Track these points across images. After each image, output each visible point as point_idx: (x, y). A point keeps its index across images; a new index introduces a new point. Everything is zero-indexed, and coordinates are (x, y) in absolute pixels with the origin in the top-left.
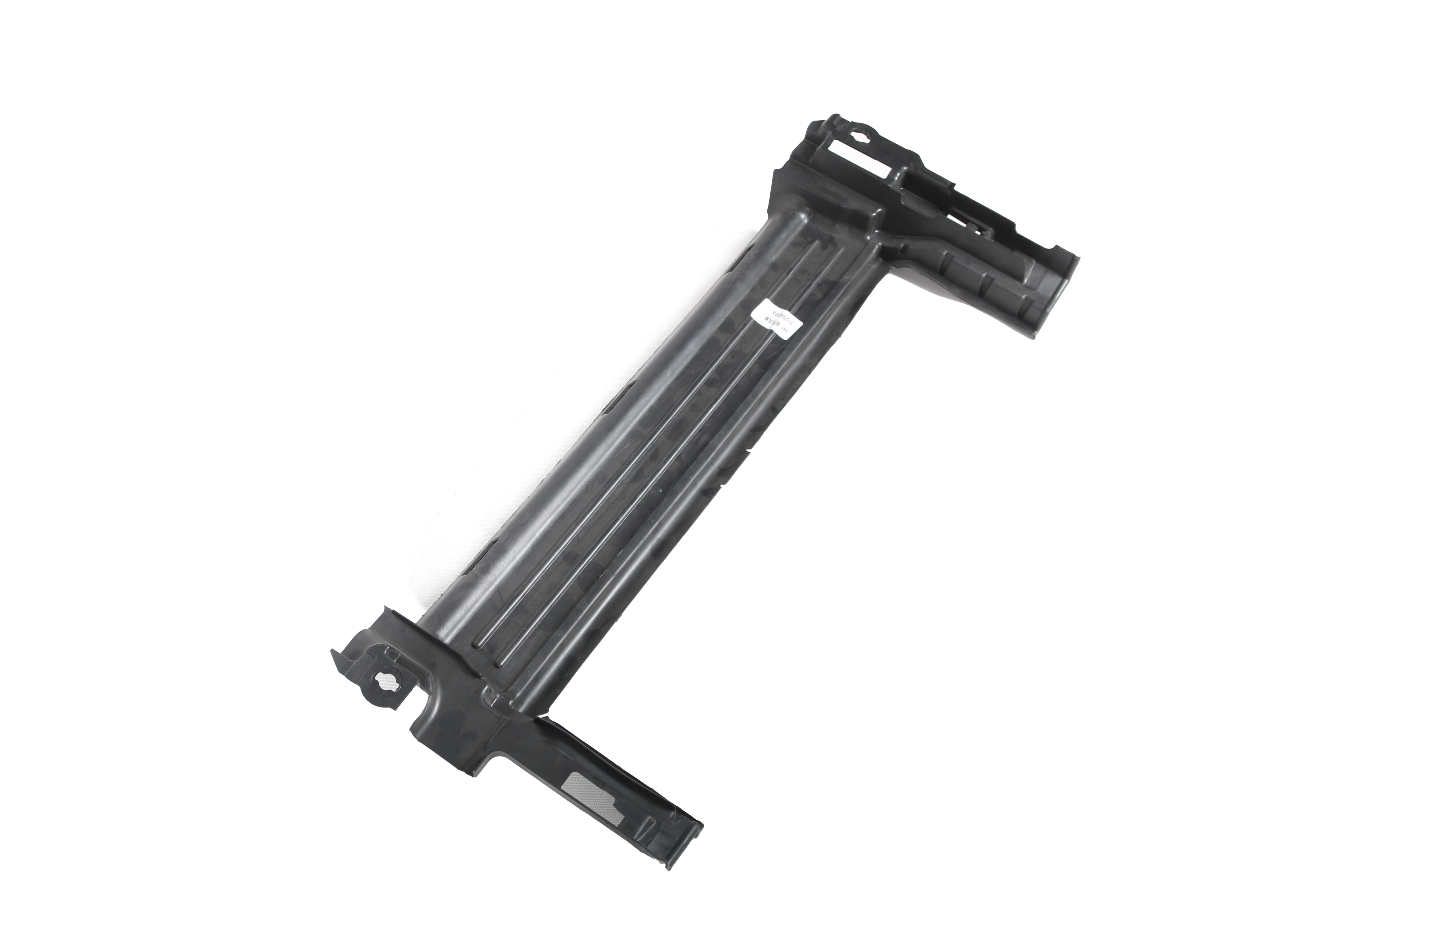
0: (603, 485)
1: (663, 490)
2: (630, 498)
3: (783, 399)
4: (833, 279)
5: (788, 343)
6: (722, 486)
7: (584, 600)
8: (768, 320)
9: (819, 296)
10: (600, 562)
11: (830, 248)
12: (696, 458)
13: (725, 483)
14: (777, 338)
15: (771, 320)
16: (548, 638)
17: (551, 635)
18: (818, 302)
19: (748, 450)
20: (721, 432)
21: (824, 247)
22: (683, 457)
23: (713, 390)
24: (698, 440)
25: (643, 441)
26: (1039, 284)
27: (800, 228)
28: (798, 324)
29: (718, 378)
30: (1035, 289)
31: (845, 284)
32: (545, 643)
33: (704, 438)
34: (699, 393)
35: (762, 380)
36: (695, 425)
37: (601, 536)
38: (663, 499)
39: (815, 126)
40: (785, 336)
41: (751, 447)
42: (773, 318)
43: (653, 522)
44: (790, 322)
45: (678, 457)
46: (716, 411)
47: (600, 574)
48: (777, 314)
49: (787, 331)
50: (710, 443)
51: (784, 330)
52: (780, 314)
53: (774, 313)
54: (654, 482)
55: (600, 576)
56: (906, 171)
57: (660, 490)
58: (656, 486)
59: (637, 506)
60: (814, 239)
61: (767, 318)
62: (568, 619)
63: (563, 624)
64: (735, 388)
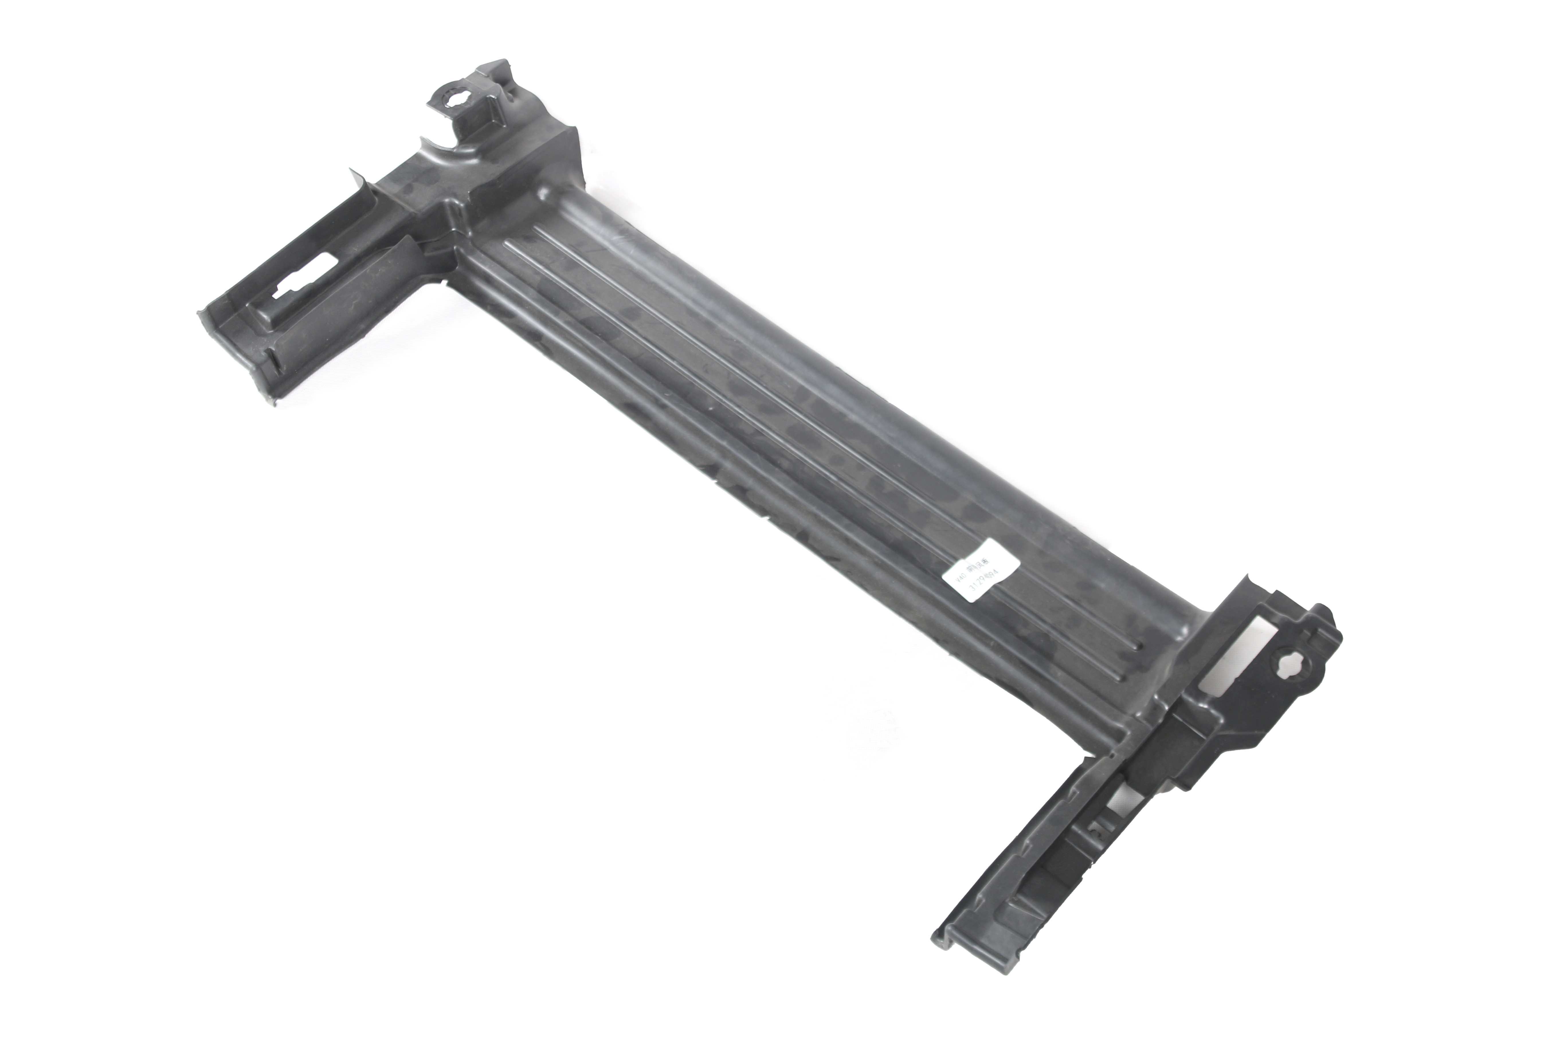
1: (711, 411)
3: (848, 571)
4: (1058, 656)
5: (936, 579)
7: (570, 319)
8: (982, 563)
9: (1024, 632)
11: (1124, 664)
12: (754, 450)
13: (719, 484)
14: (945, 567)
17: (532, 287)
18: (1012, 629)
20: (793, 483)
21: (1125, 655)
22: (760, 438)
23: (864, 484)
24: (783, 456)
25: (792, 401)
26: (1004, 924)
27: (1164, 627)
28: (972, 597)
30: (996, 919)
33: (785, 464)
35: (874, 539)
37: (654, 342)
38: (698, 409)
40: (950, 577)
42: (986, 569)
43: (666, 396)
44: (974, 586)
45: (759, 432)
46: (829, 482)
47: (600, 336)
48: (993, 572)
49: (959, 581)
50: (777, 469)
51: (961, 577)
52: (992, 576)
53: (995, 571)
54: (724, 402)
55: (597, 337)
56: (1216, 720)
57: (711, 409)
58: (718, 405)
59: (692, 383)
60: (1140, 647)
61: (987, 561)
62: (548, 302)
63: (543, 298)
64: (865, 507)
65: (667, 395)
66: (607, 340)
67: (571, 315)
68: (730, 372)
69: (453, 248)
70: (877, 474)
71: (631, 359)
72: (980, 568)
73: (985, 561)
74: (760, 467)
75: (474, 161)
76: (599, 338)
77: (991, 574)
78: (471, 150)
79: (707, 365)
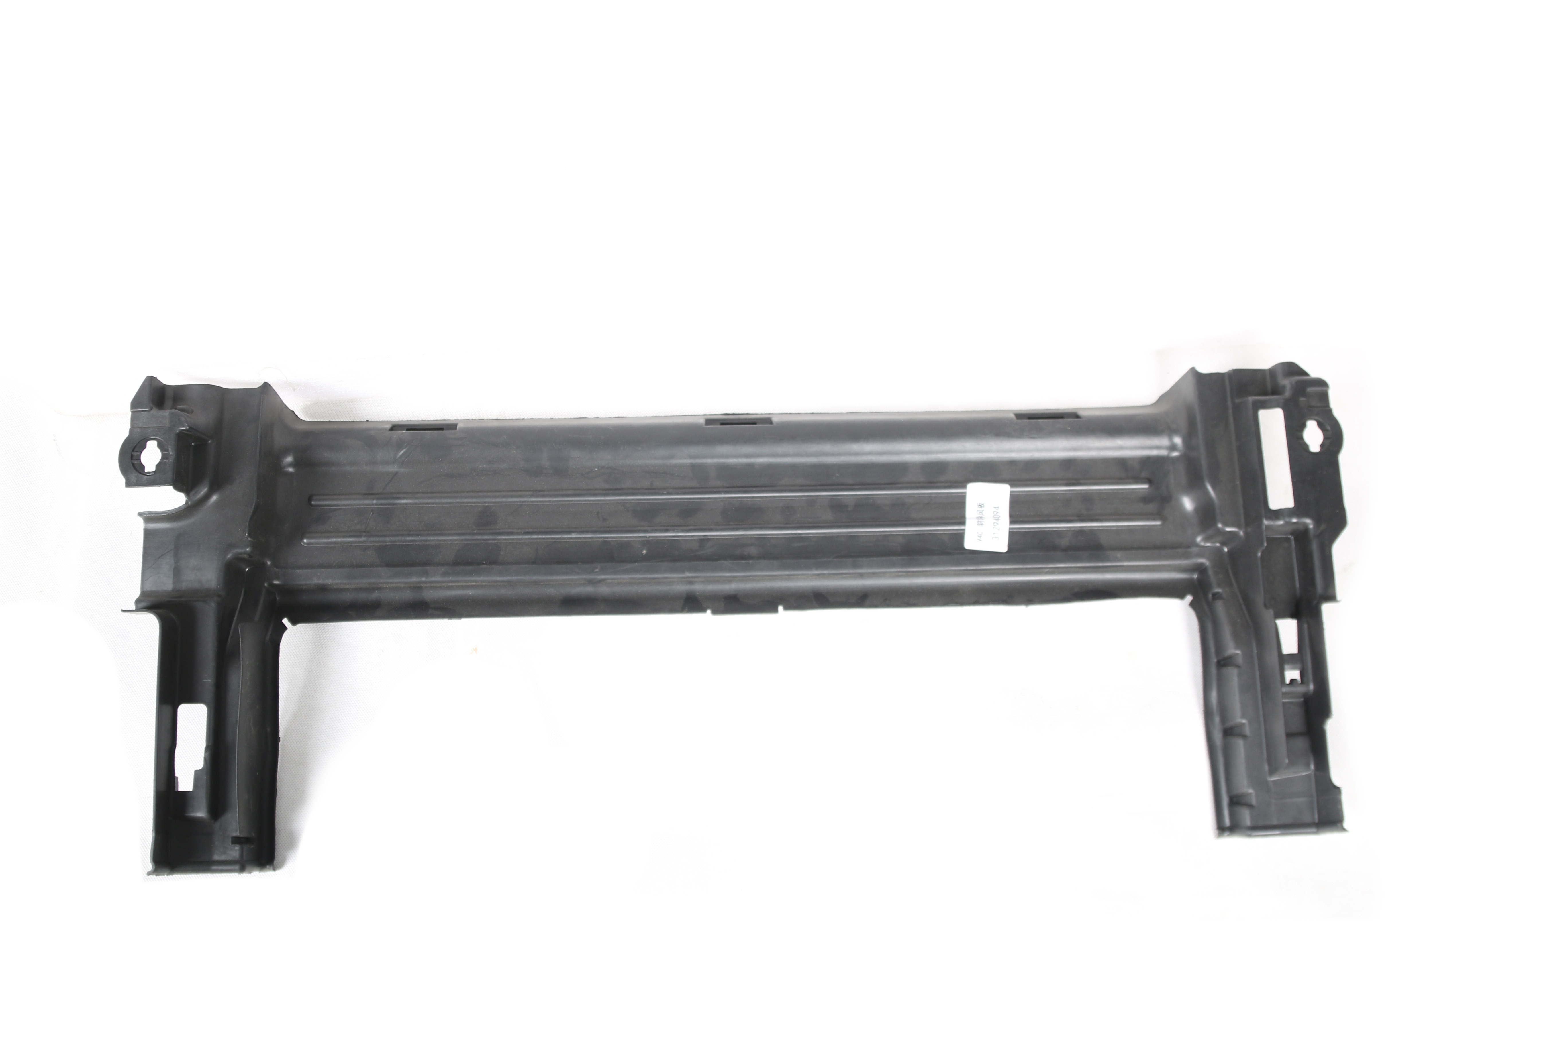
0: (607, 486)
1: (646, 554)
2: (609, 527)
3: (886, 600)
4: (1104, 540)
5: (963, 554)
6: (709, 612)
7: (443, 569)
8: (980, 509)
10: (502, 553)
11: (1151, 507)
12: (719, 560)
13: (715, 612)
14: (959, 537)
15: (981, 512)
16: (372, 565)
17: (377, 566)
18: (1054, 548)
19: (780, 608)
21: (1145, 499)
22: (709, 545)
23: (829, 516)
25: (699, 488)
28: (1002, 546)
29: (849, 509)
31: (1108, 560)
32: (363, 566)
33: (753, 551)
34: (812, 502)
36: (761, 528)
37: (535, 530)
38: (635, 562)
39: (1292, 369)
40: (971, 543)
41: (787, 608)
42: (988, 512)
43: (596, 572)
44: (995, 535)
45: (703, 541)
46: (801, 537)
47: (485, 564)
48: (995, 510)
49: (980, 540)
50: (751, 561)
51: (979, 536)
52: (998, 514)
53: (995, 508)
54: (650, 537)
55: (483, 566)
56: (1306, 526)
57: (644, 552)
58: (647, 543)
59: (605, 541)
60: (1149, 481)
61: (982, 504)
62: (406, 570)
63: (398, 569)
64: (851, 536)
65: (597, 570)
66: (495, 563)
67: (440, 564)
68: (623, 504)
69: (265, 587)
70: (829, 498)
71: (534, 563)
72: (983, 514)
73: (981, 506)
74: (737, 571)
75: (214, 498)
76: (486, 566)
77: (995, 513)
78: (204, 491)
79: (598, 513)
